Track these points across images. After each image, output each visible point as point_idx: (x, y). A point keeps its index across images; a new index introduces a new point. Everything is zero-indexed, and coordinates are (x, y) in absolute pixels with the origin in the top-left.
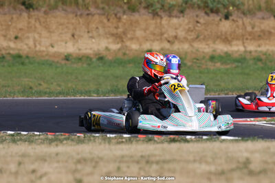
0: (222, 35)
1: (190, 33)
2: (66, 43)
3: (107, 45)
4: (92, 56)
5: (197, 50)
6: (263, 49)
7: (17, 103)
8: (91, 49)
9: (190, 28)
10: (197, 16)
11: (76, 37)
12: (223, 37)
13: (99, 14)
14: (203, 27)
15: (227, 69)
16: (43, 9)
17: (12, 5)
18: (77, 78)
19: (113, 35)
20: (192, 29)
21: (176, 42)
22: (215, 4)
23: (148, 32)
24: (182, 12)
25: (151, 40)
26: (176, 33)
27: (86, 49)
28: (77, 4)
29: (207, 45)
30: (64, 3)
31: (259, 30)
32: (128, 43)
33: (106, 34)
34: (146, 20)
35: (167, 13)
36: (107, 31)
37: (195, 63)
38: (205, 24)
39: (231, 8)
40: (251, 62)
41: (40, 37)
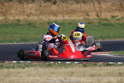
1: (37, 11)
5: (41, 19)
6: (72, 18)
10: (41, 3)
12: (53, 13)
20: (38, 9)
21: (31, 16)
23: (17, 11)
24: (33, 1)
25: (19, 15)
26: (31, 11)
29: (45, 17)
31: (70, 9)
32: (8, 16)
34: (16, 5)
35: (26, 2)
37: (41, 25)
38: (44, 7)
40: (67, 25)
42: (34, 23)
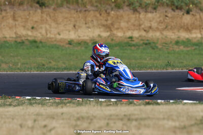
0: (184, 26)
1: (160, 24)
2: (69, 32)
3: (99, 33)
4: (88, 41)
5: (166, 37)
7: (33, 76)
8: (88, 36)
9: (161, 20)
10: (166, 12)
11: (76, 27)
12: (186, 27)
13: (93, 10)
14: (170, 20)
15: (188, 51)
16: (53, 7)
17: (29, 4)
18: (77, 58)
19: (104, 26)
20: (162, 21)
21: (151, 31)
22: (180, 3)
23: (130, 23)
24: (155, 9)
25: (132, 30)
26: (151, 24)
27: (84, 36)
28: (77, 3)
29: (173, 33)
30: (68, 2)
32: (115, 32)
33: (99, 25)
34: (128, 15)
35: (144, 10)
36: (99, 22)
37: (165, 46)
38: (171, 17)
39: (191, 6)
41: (50, 27)
42: (154, 43)
